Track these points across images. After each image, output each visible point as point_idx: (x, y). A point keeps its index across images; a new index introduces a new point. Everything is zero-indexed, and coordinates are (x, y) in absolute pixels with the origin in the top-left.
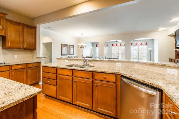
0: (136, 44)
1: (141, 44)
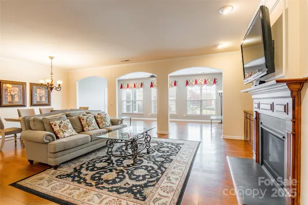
0: (196, 82)
1: (205, 82)
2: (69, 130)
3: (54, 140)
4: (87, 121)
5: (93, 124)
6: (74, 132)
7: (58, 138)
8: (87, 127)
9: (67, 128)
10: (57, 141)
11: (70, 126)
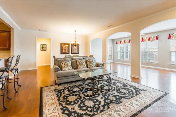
2: (69, 67)
3: (59, 71)
4: (80, 63)
5: (83, 65)
6: (71, 68)
7: (62, 70)
8: (79, 66)
9: (68, 66)
10: (61, 72)
11: (70, 64)
